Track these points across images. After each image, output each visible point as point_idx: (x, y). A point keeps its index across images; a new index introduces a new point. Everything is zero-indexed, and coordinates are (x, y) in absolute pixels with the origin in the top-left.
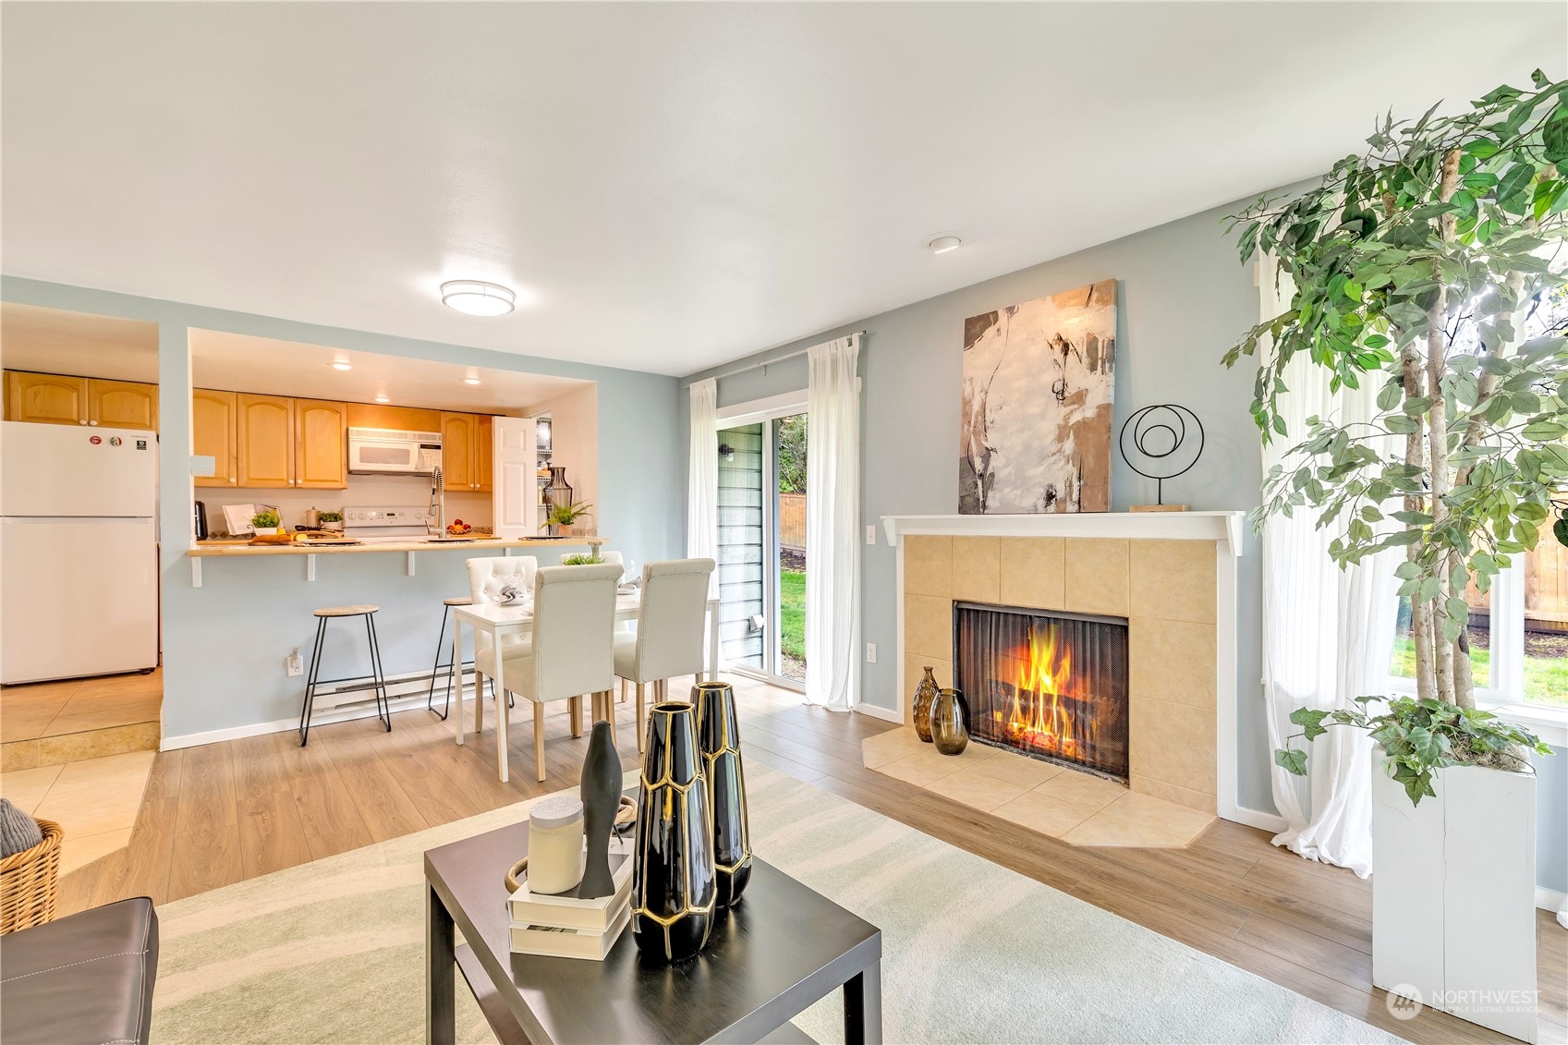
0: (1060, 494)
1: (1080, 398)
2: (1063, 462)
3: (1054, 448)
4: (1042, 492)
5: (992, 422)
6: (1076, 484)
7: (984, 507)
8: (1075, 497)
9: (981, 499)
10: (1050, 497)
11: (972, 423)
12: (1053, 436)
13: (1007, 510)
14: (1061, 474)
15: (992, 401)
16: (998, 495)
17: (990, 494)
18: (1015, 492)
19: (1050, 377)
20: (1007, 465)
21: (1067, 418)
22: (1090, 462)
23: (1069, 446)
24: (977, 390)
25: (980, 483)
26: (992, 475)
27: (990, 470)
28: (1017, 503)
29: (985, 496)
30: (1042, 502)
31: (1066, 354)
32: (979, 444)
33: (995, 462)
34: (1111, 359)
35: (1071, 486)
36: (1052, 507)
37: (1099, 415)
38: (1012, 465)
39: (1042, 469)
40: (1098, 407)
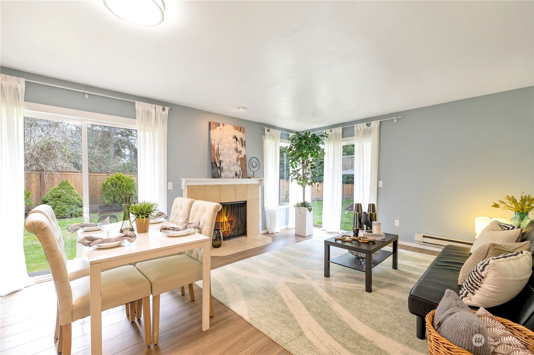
0: (238, 174)
1: (240, 152)
2: (238, 166)
3: (236, 163)
4: (234, 173)
5: (221, 154)
6: (241, 172)
7: (221, 176)
8: (241, 175)
9: (220, 174)
10: (236, 175)
11: (215, 152)
12: (236, 160)
13: (227, 177)
14: (238, 169)
15: (220, 148)
16: (224, 173)
17: (222, 173)
18: (228, 173)
19: (234, 145)
20: (226, 166)
21: (238, 156)
22: (243, 167)
23: (239, 163)
24: (216, 143)
25: (219, 170)
26: (222, 168)
27: (221, 167)
28: (229, 176)
29: (221, 173)
30: (235, 176)
31: (237, 141)
32: (218, 159)
33: (223, 165)
34: (245, 145)
35: (240, 172)
36: (237, 177)
37: (244, 157)
38: (227, 166)
39: (234, 168)
40: (244, 155)
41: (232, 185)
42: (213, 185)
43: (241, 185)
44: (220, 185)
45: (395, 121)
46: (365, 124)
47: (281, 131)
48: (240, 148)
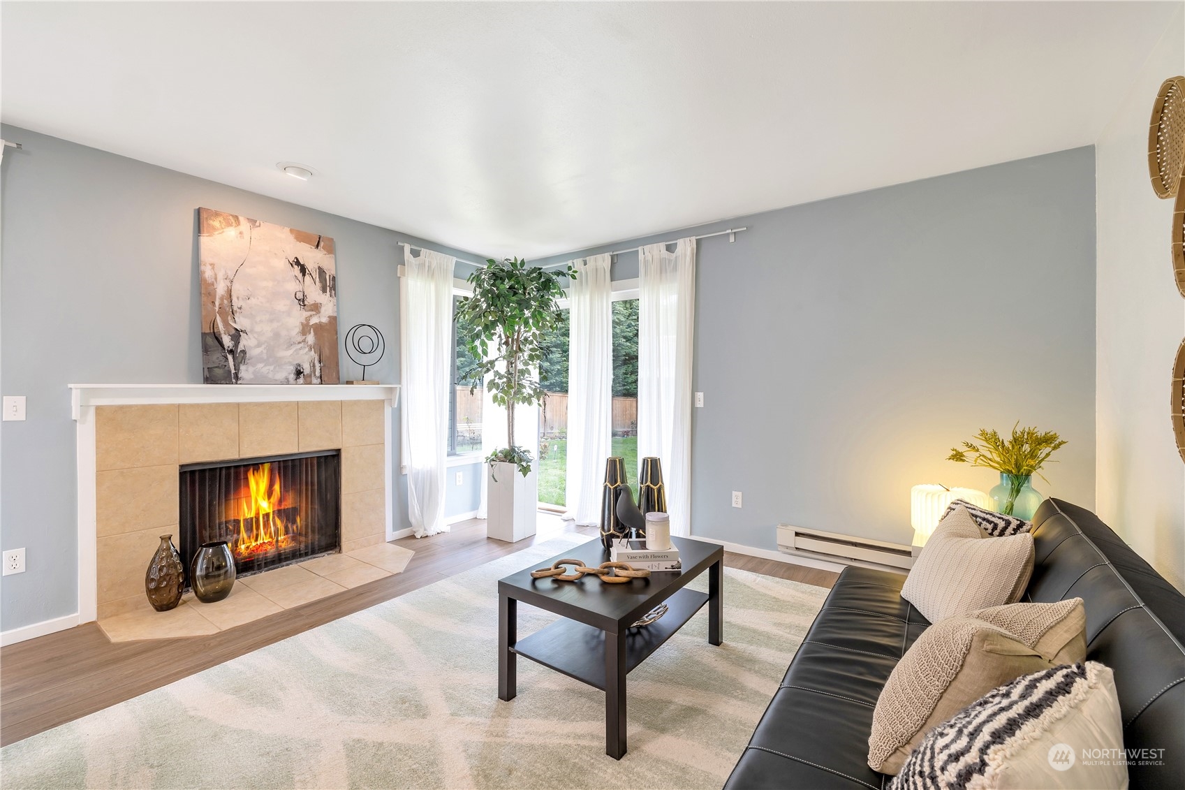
0: (307, 369)
1: (316, 308)
2: (307, 349)
3: (300, 338)
4: (292, 369)
5: (240, 308)
6: (317, 365)
7: (237, 378)
8: (318, 373)
9: (233, 371)
10: (299, 373)
11: (217, 303)
12: (297, 330)
13: (260, 380)
14: (307, 358)
15: (238, 289)
16: (251, 369)
17: (242, 367)
18: (268, 367)
19: (293, 287)
20: (259, 345)
21: (308, 319)
22: (326, 351)
23: (311, 338)
24: (220, 276)
25: (230, 357)
26: (244, 352)
27: (241, 347)
28: (270, 376)
29: (237, 368)
30: (292, 376)
31: (304, 275)
32: (226, 324)
33: (245, 342)
34: (333, 288)
35: (314, 366)
36: (301, 380)
37: (330, 322)
38: (263, 347)
39: (291, 352)
40: (329, 317)
41: (288, 404)
42: (210, 405)
43: (318, 404)
44: (238, 405)
45: (732, 239)
46: (662, 246)
47: (455, 259)
48: (314, 293)
